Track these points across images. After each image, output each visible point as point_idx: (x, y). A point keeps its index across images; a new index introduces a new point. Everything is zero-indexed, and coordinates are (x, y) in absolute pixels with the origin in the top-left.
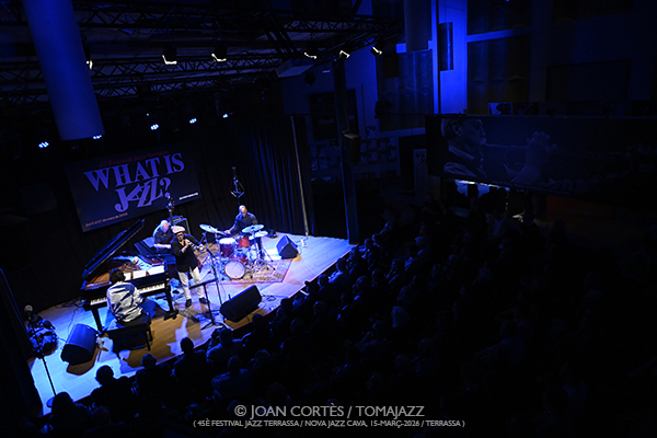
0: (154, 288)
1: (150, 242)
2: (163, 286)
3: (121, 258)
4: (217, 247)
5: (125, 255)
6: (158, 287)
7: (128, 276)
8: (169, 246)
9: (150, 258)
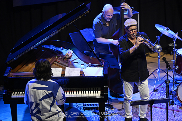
0: (87, 94)
1: (87, 34)
2: (98, 94)
3: (52, 47)
4: (171, 59)
5: (57, 45)
6: (92, 94)
7: (56, 72)
8: (115, 42)
9: (87, 55)
